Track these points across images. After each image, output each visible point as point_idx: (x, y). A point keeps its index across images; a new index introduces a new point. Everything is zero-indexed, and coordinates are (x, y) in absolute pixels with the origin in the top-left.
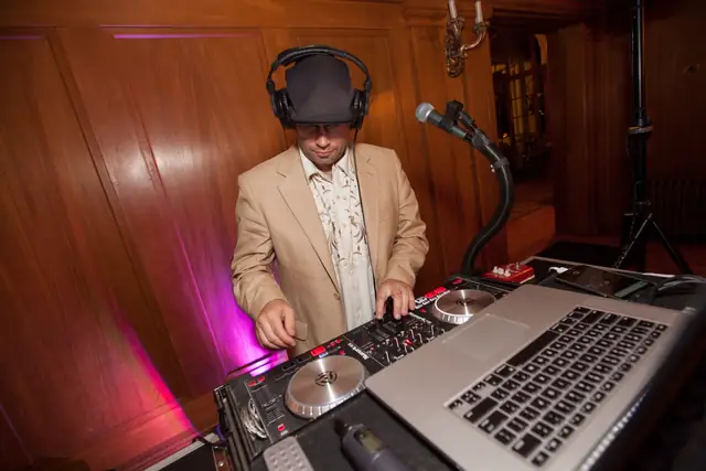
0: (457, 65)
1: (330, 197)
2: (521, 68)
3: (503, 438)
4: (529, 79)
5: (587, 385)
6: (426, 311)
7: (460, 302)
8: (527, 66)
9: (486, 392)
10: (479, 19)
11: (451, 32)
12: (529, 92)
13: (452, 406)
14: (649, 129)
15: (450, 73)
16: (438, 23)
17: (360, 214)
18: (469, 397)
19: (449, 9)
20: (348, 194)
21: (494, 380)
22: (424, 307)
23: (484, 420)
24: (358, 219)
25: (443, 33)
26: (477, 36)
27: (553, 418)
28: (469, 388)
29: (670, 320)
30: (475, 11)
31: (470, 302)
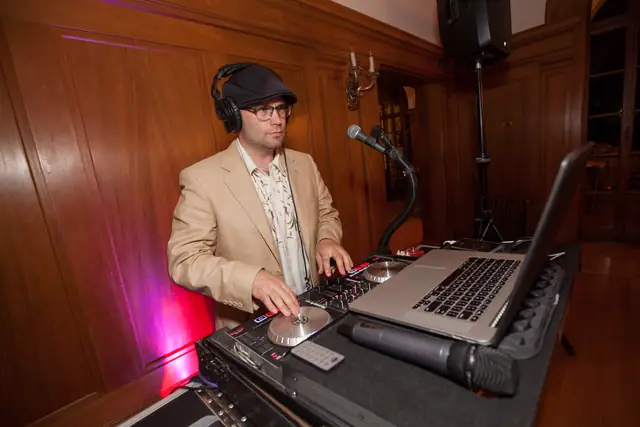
0: (354, 101)
1: (268, 189)
2: (392, 110)
3: (452, 315)
4: (397, 119)
5: (488, 288)
6: (359, 277)
7: (384, 269)
8: (397, 109)
9: (433, 299)
10: (372, 70)
11: (351, 75)
12: (398, 129)
13: (415, 307)
14: (488, 160)
15: (349, 107)
16: (342, 68)
17: (292, 204)
18: (423, 302)
19: (350, 60)
20: (281, 189)
21: (434, 293)
22: (357, 275)
23: (438, 309)
24: (291, 209)
25: (346, 75)
26: (370, 81)
27: (475, 303)
28: (422, 298)
29: (521, 258)
30: (369, 64)
31: (391, 269)
